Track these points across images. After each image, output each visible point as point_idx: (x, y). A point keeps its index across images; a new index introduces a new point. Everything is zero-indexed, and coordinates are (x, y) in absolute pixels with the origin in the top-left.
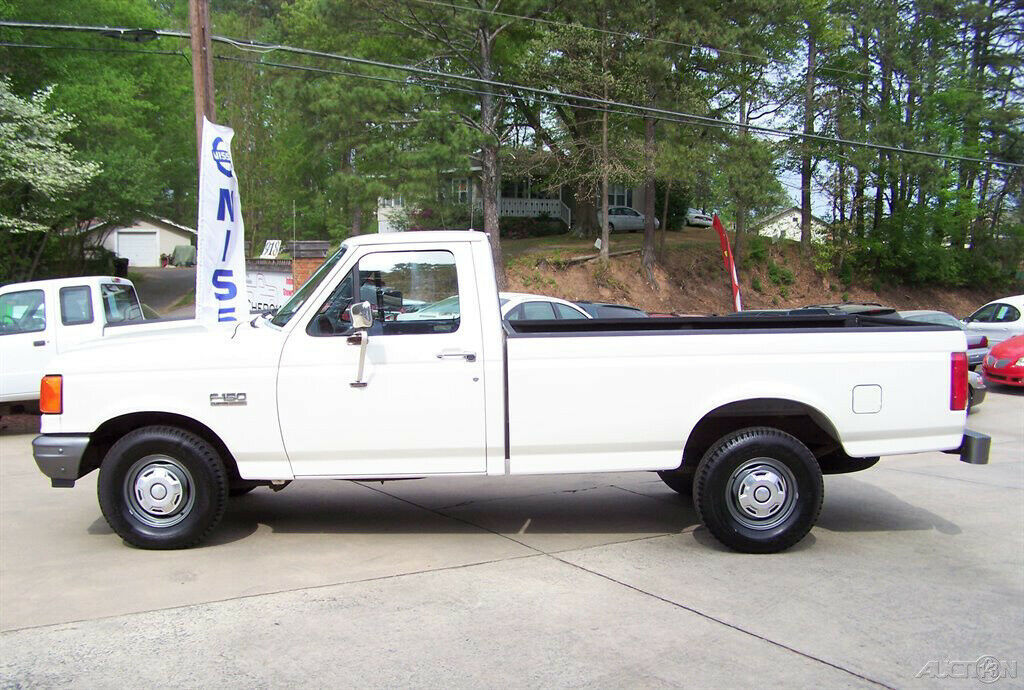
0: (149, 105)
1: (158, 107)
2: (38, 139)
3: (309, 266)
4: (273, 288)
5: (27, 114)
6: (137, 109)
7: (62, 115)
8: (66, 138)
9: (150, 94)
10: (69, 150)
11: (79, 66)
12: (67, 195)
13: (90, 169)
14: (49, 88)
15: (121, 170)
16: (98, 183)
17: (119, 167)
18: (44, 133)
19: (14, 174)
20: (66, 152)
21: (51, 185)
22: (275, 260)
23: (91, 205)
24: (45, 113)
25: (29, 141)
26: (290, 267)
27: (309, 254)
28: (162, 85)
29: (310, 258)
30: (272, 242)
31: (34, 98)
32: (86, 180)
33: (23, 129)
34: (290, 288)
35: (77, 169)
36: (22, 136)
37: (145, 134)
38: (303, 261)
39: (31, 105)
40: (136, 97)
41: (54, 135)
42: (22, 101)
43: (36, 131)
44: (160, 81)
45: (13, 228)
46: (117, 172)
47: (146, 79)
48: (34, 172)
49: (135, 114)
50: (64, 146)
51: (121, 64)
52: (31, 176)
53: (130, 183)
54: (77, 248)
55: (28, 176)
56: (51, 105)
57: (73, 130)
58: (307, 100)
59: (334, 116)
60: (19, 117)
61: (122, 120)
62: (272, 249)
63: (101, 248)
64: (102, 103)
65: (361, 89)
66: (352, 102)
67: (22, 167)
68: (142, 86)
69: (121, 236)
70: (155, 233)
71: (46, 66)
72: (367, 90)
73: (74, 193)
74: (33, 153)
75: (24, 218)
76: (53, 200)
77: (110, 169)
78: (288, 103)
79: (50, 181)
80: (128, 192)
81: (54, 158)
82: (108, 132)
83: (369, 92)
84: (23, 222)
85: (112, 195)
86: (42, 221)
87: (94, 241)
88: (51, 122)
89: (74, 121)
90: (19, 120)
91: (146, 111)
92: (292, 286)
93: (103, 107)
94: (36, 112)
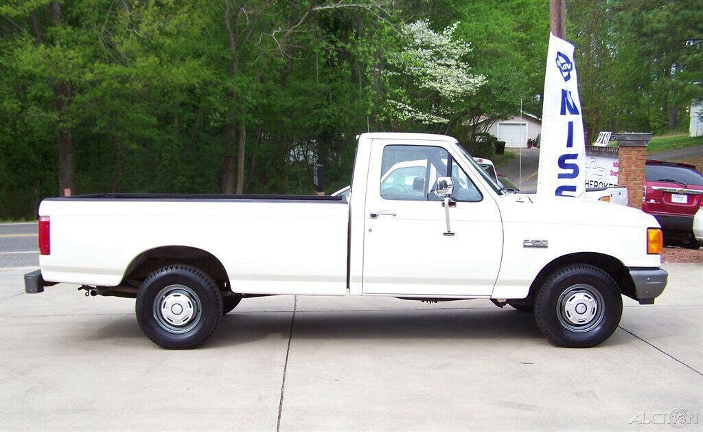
0: (523, 35)
1: (529, 37)
2: (446, 60)
3: (633, 153)
4: (602, 170)
5: (439, 43)
6: (514, 38)
7: (462, 43)
8: (464, 59)
9: (525, 27)
10: (465, 67)
11: (476, 11)
12: (463, 98)
13: (480, 80)
14: (455, 25)
15: (501, 81)
16: (484, 90)
17: (499, 79)
18: (450, 56)
19: (428, 84)
20: (463, 68)
21: (452, 91)
22: (606, 148)
23: (478, 105)
24: (452, 42)
25: (439, 61)
26: (617, 153)
27: (633, 144)
28: (534, 21)
29: (633, 147)
30: (604, 133)
31: (444, 32)
32: (476, 88)
33: (437, 53)
34: (616, 170)
35: (471, 80)
36: (435, 58)
37: (518, 55)
38: (628, 149)
39: (442, 37)
40: (515, 30)
41: (457, 57)
42: (436, 35)
43: (445, 54)
44: (533, 19)
45: (425, 120)
46: (498, 82)
47: (523, 17)
48: (441, 82)
49: (513, 42)
50: (462, 64)
51: (506, 8)
52: (439, 85)
53: (505, 89)
54: (470, 134)
55: (436, 85)
56: (455, 36)
57: (469, 53)
58: (640, 25)
59: (662, 35)
60: (433, 45)
61: (503, 46)
62: (604, 139)
63: (488, 135)
64: (490, 35)
65: (687, 12)
66: (678, 23)
67: (434, 79)
68: (519, 22)
69: (502, 126)
70: (525, 124)
71: (454, 10)
72: (691, 13)
73: (467, 97)
74: (441, 70)
75: (434, 114)
76: (452, 101)
77: (493, 80)
78: (626, 28)
79: (451, 88)
80: (505, 96)
81: (455, 73)
82: (494, 54)
83: (693, 14)
84: (432, 116)
85: (494, 98)
86: (445, 116)
87: (482, 130)
88: (455, 48)
89: (471, 47)
90: (434, 47)
91: (521, 40)
92: (617, 168)
93: (491, 37)
94: (445, 41)
